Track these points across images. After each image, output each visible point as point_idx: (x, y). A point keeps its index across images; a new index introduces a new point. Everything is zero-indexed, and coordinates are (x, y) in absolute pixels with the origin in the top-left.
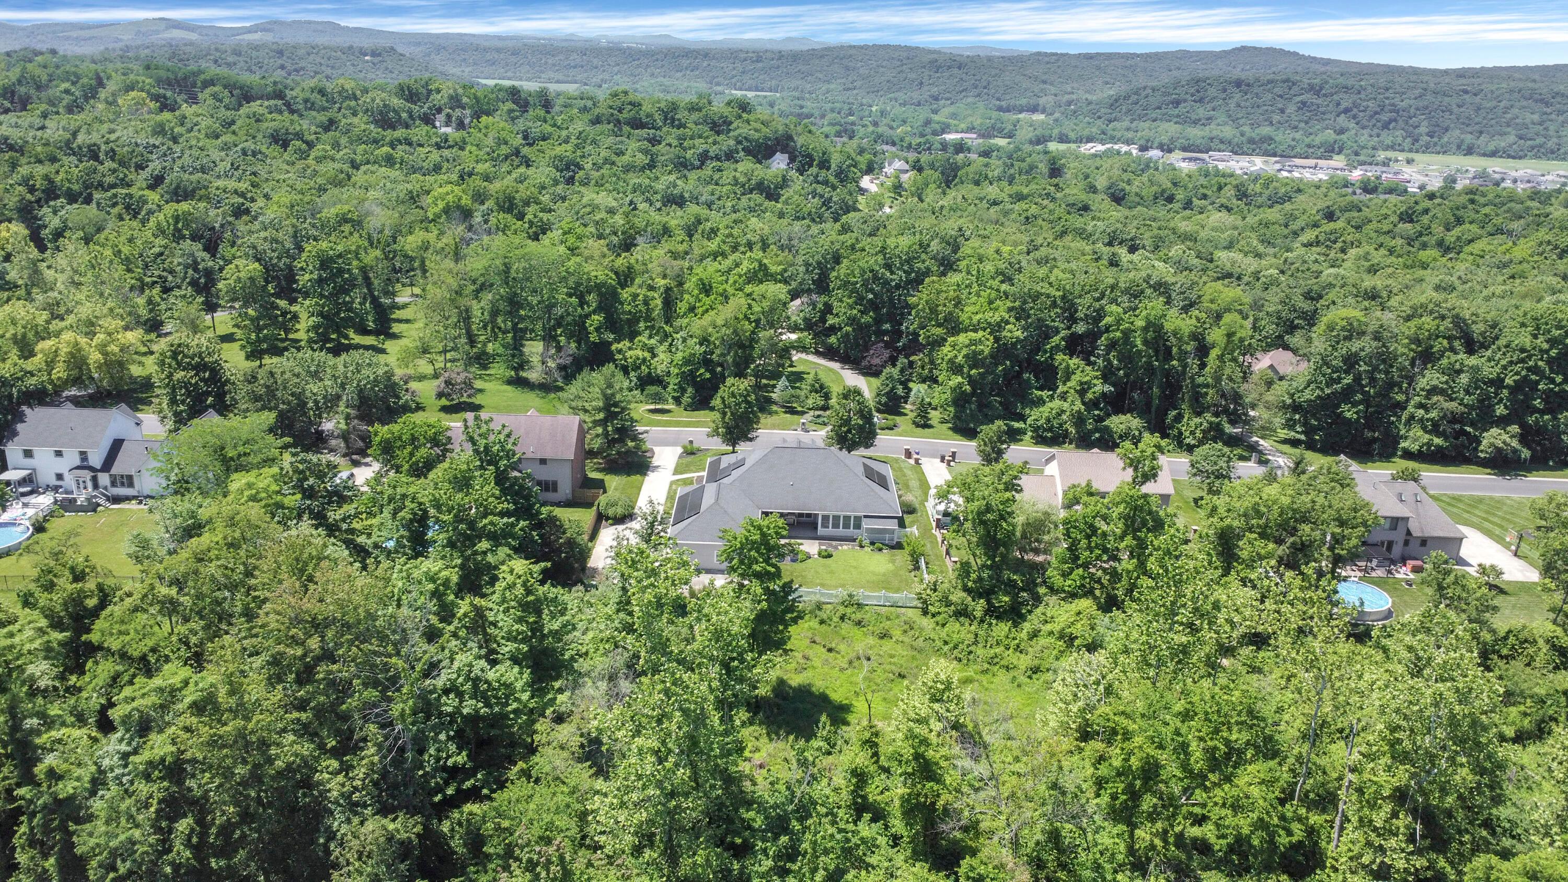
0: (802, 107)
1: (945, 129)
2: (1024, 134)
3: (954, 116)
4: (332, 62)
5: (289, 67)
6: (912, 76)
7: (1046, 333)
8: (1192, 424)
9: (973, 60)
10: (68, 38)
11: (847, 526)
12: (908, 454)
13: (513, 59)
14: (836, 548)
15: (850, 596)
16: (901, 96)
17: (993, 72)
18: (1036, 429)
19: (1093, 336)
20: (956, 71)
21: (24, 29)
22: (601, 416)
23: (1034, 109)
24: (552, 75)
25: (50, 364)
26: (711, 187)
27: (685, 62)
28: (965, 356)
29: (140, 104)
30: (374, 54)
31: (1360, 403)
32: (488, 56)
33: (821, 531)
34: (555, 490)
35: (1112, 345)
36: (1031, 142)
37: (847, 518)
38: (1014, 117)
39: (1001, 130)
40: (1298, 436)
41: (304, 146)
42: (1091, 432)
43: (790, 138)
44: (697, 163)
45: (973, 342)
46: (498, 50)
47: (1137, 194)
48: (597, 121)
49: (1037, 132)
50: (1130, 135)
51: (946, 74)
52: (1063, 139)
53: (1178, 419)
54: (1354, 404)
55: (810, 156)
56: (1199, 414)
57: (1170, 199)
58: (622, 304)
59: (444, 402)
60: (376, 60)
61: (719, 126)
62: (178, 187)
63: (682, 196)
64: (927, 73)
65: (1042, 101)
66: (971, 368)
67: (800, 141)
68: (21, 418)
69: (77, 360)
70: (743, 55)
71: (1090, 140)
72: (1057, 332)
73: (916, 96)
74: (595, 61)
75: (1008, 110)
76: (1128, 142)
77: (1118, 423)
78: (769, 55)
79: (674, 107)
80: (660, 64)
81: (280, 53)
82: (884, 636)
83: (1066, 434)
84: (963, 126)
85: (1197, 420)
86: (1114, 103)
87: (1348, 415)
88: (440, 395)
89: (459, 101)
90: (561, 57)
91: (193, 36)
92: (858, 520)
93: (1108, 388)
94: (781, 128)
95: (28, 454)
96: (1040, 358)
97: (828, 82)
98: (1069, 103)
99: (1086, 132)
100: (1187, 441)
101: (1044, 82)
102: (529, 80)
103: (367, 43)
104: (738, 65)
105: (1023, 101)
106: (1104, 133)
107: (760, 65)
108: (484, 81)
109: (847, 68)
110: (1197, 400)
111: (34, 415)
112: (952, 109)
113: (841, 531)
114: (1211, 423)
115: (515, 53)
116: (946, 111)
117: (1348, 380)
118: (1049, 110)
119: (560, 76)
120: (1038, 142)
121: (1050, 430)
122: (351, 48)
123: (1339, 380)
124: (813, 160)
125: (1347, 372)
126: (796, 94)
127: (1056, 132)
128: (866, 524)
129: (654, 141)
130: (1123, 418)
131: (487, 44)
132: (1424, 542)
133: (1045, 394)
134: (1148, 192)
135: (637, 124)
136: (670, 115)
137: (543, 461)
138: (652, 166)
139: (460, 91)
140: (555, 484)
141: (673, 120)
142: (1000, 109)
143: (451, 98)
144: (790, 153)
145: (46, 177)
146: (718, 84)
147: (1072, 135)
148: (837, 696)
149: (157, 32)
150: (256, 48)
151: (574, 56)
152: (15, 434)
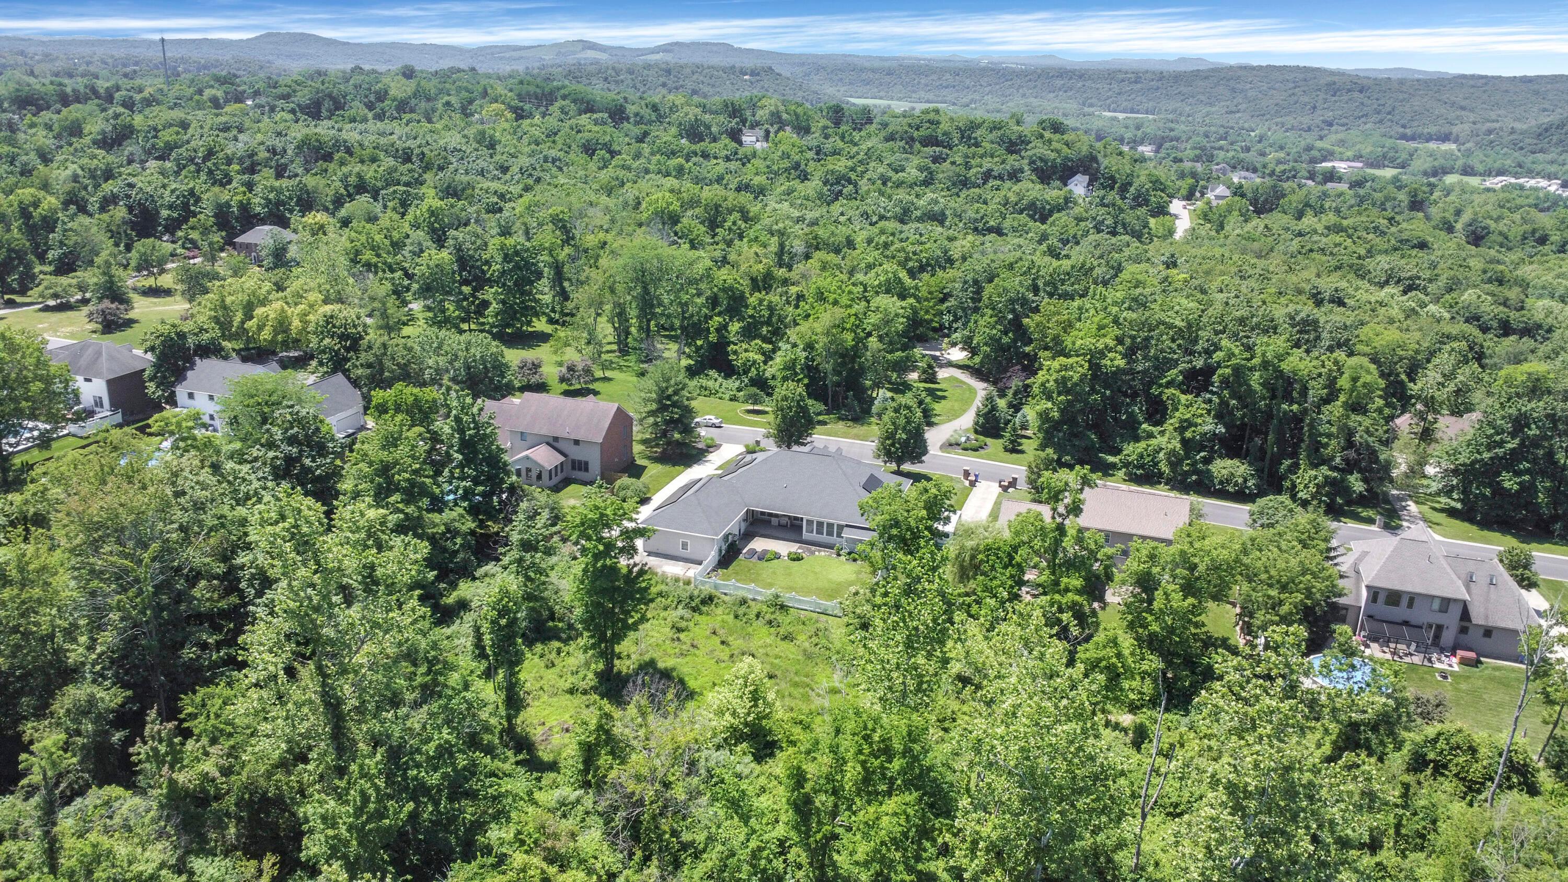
0: (1172, 130)
1: (1328, 155)
2: (1420, 164)
3: (1342, 143)
4: (712, 81)
5: (670, 84)
6: (1306, 99)
7: (1164, 365)
8: (1307, 477)
9: (1377, 82)
10: (501, 59)
11: (830, 533)
12: (967, 474)
13: (887, 79)
14: (813, 553)
15: (777, 596)
16: (1290, 120)
17: (1401, 97)
18: (1126, 465)
19: (1209, 371)
20: (1356, 94)
21: (470, 51)
22: (654, 406)
23: (1445, 138)
24: (922, 94)
25: (260, 328)
26: (976, 205)
27: (1059, 82)
28: (1056, 381)
29: (499, 115)
30: (753, 73)
31: (1527, 472)
32: (864, 76)
33: (805, 535)
34: (587, 470)
35: (1225, 382)
36: (1425, 174)
37: (830, 526)
38: (1413, 145)
39: (1392, 160)
40: (1453, 504)
41: (608, 156)
42: (1187, 474)
43: (1094, 159)
44: (980, 181)
45: (1065, 368)
46: (873, 71)
47: (1501, 233)
48: (890, 138)
49: (1436, 164)
50: (1553, 169)
51: (1345, 98)
52: (1468, 171)
53: (1294, 468)
54: (1518, 473)
55: (1112, 178)
56: (1315, 466)
57: (1543, 240)
58: (747, 307)
59: (565, 386)
60: (753, 79)
61: (1014, 146)
62: (449, 187)
63: (943, 214)
64: (1322, 96)
65: (1455, 130)
66: (1059, 394)
67: (1104, 162)
68: (192, 366)
69: (282, 325)
70: (1121, 76)
71: (1500, 173)
72: (1176, 363)
73: (1306, 120)
74: (968, 82)
75: (1413, 138)
76: (1549, 177)
77: (1223, 467)
78: (1148, 76)
79: (974, 126)
80: (1032, 84)
81: (668, 72)
82: (788, 637)
83: (1161, 474)
84: (1349, 154)
85: (1314, 473)
86: (1544, 132)
87: (1507, 485)
88: (562, 380)
89: (780, 117)
90: (934, 77)
91: (603, 57)
92: (841, 528)
93: (1221, 429)
94: (1085, 150)
95: (191, 396)
96: (1155, 391)
97: (1211, 105)
98: (1490, 132)
99: (1497, 165)
100: (1300, 495)
101: (1463, 108)
102: (900, 99)
103: (749, 63)
104: (1115, 86)
105: (1433, 129)
106: (1520, 166)
107: (1139, 86)
108: (853, 100)
109: (1233, 90)
110: (1317, 450)
111: (202, 365)
112: (1341, 136)
113: (824, 538)
114: (1326, 477)
115: (890, 72)
116: (1333, 138)
117: (1512, 444)
118: (1461, 140)
119: (931, 96)
120: (1435, 174)
121: (1142, 466)
122: (733, 67)
123: (1501, 444)
124: (1115, 182)
125: (1513, 435)
126: (1171, 116)
127: (1459, 163)
128: (847, 534)
129: (936, 159)
130: (1229, 462)
131: (867, 64)
132: (1488, 632)
133: (1155, 430)
134: (1516, 232)
135: (930, 141)
136: (968, 134)
137: (577, 442)
138: (927, 183)
139: (782, 108)
140: (586, 463)
141: (970, 138)
142: (1404, 137)
143: (772, 114)
144: (1091, 175)
145: (359, 176)
146: (1091, 105)
147: (1480, 168)
148: (692, 684)
149: (574, 53)
150: (648, 67)
151: (948, 76)
152: (185, 379)
